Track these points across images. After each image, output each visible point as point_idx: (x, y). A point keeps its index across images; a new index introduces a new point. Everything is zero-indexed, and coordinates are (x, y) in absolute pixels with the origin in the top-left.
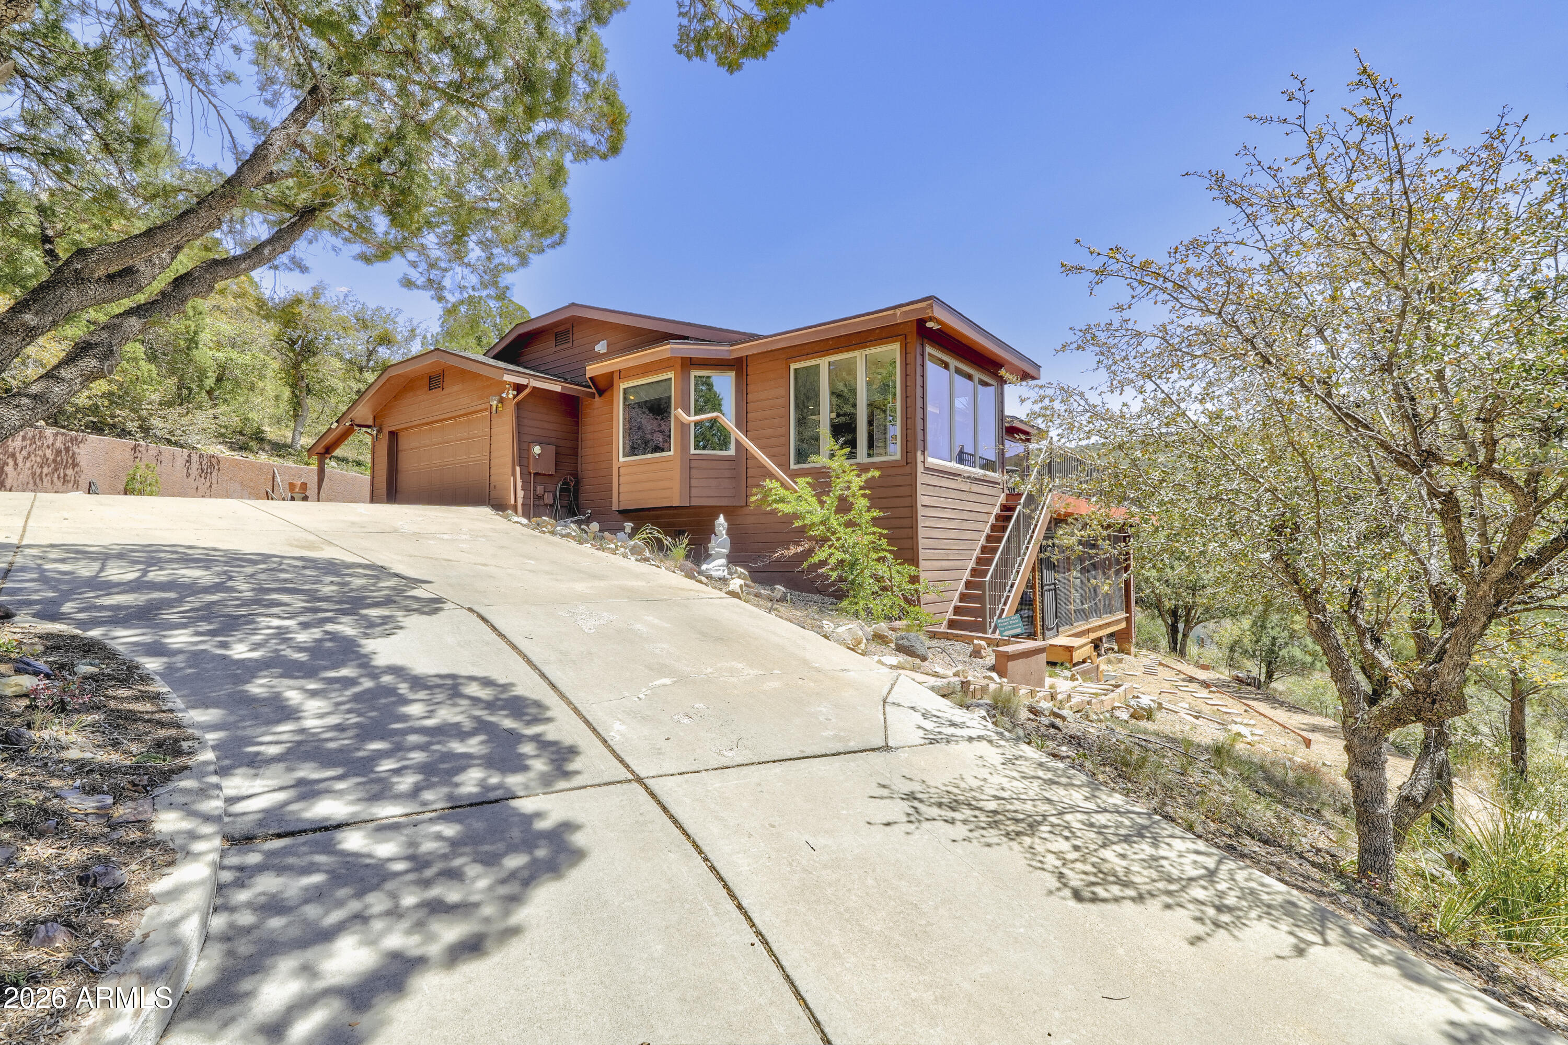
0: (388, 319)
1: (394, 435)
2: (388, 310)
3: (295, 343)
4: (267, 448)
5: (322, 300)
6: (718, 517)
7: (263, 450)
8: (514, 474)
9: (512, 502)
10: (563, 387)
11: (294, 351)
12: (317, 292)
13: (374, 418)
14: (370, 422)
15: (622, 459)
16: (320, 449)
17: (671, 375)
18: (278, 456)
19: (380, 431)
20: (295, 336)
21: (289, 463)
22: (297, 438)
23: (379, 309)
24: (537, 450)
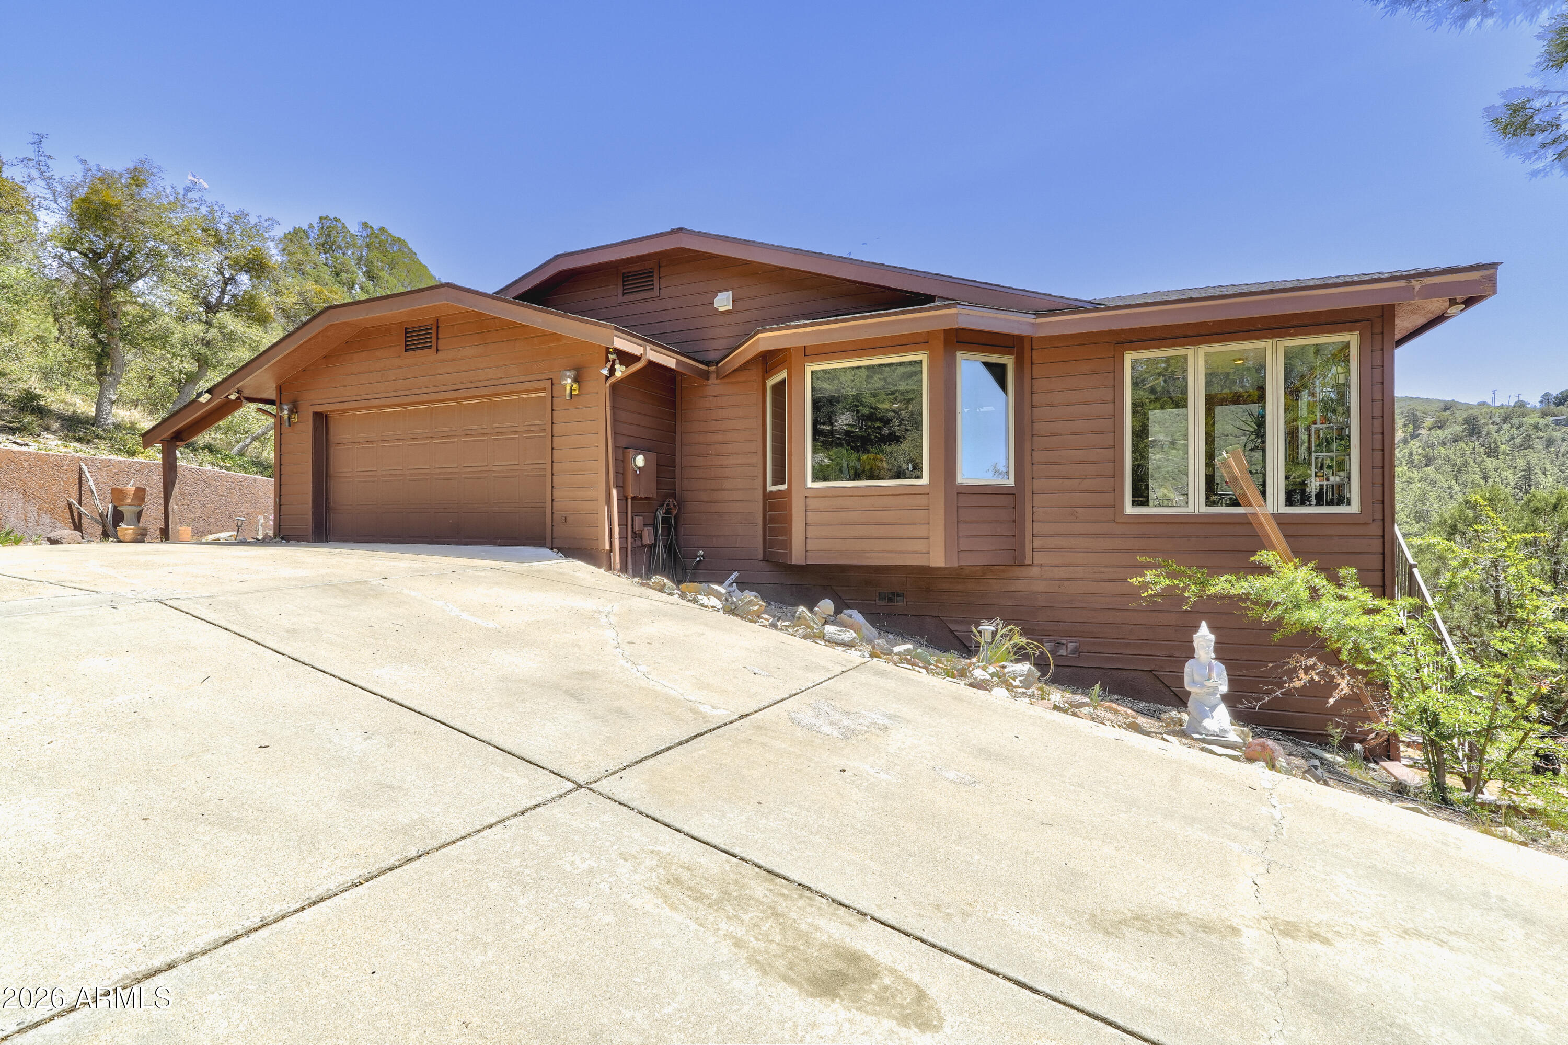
0: (255, 232)
1: (322, 420)
2: (253, 220)
3: (98, 256)
4: (55, 426)
5: (147, 192)
6: (1196, 628)
7: (47, 429)
8: (609, 503)
9: (607, 547)
10: (678, 362)
11: (98, 269)
12: (137, 178)
13: (280, 389)
14: (273, 395)
15: (810, 484)
16: (168, 434)
17: (922, 356)
18: (79, 440)
19: (294, 410)
20: (101, 246)
21: (104, 454)
22: (106, 407)
23: (239, 217)
24: (640, 461)
